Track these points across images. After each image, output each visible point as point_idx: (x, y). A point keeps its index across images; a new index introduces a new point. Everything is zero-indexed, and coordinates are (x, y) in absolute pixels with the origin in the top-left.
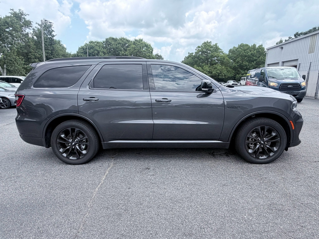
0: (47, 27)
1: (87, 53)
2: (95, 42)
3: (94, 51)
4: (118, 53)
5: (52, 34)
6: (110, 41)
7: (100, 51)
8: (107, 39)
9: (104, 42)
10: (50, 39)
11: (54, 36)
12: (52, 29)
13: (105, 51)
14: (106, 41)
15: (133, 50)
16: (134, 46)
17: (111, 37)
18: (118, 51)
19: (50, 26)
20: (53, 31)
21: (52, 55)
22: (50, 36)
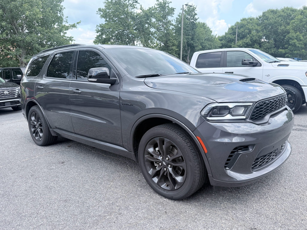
0: (190, 11)
1: (236, 33)
2: (248, 19)
3: (245, 30)
4: (276, 28)
5: (195, 17)
6: (267, 15)
7: (253, 29)
8: (264, 13)
9: (260, 18)
10: (192, 24)
11: (196, 20)
12: (195, 13)
13: (258, 29)
14: (263, 16)
15: (298, 22)
16: (300, 17)
17: (269, 10)
18: (276, 27)
19: (194, 10)
20: (196, 14)
21: (192, 40)
22: (193, 20)
